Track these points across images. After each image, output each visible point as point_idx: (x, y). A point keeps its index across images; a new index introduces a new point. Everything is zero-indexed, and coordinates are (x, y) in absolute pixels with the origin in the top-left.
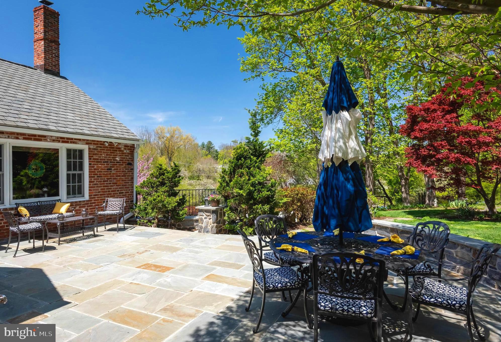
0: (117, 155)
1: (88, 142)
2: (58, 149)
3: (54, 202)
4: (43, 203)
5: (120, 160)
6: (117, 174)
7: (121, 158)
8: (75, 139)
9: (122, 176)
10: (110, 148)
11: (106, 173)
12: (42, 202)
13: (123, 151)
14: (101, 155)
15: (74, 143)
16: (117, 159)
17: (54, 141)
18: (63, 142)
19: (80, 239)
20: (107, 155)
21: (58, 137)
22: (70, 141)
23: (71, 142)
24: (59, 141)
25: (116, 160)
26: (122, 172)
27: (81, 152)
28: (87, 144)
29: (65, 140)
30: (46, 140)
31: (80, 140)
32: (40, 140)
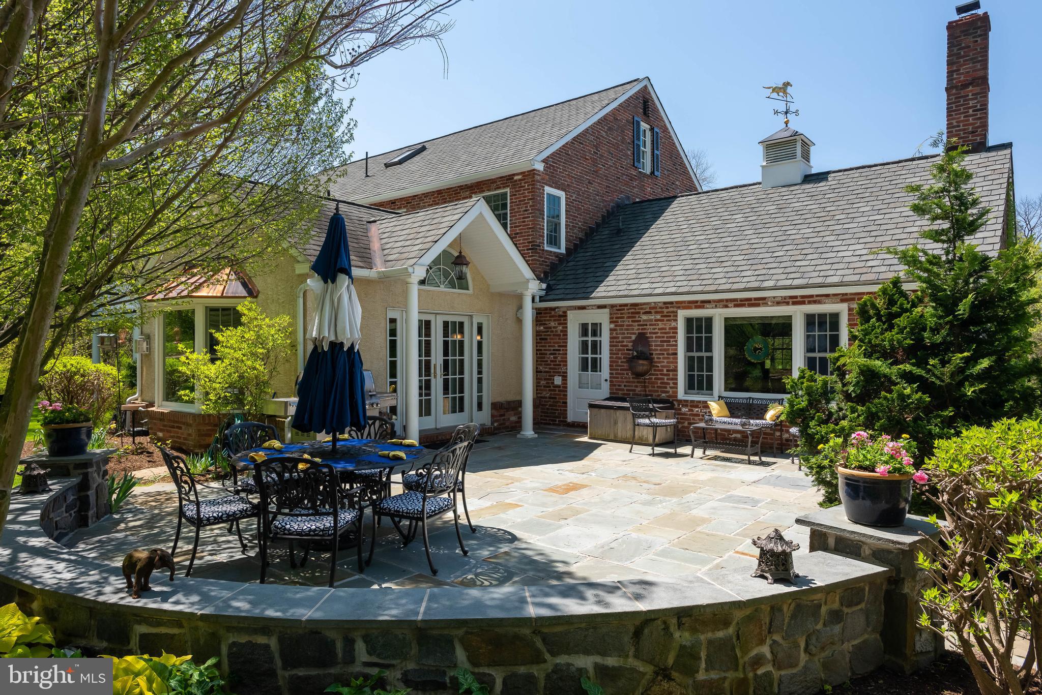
1: (844, 298)
2: (791, 316)
3: (764, 402)
4: (755, 402)
8: (817, 296)
12: (753, 399)
15: (815, 302)
17: (778, 303)
18: (794, 303)
19: (741, 461)
21: (785, 298)
22: (806, 300)
23: (810, 302)
24: (788, 303)
27: (835, 318)
28: (842, 301)
29: (799, 299)
30: (766, 304)
31: (827, 296)
32: (758, 305)
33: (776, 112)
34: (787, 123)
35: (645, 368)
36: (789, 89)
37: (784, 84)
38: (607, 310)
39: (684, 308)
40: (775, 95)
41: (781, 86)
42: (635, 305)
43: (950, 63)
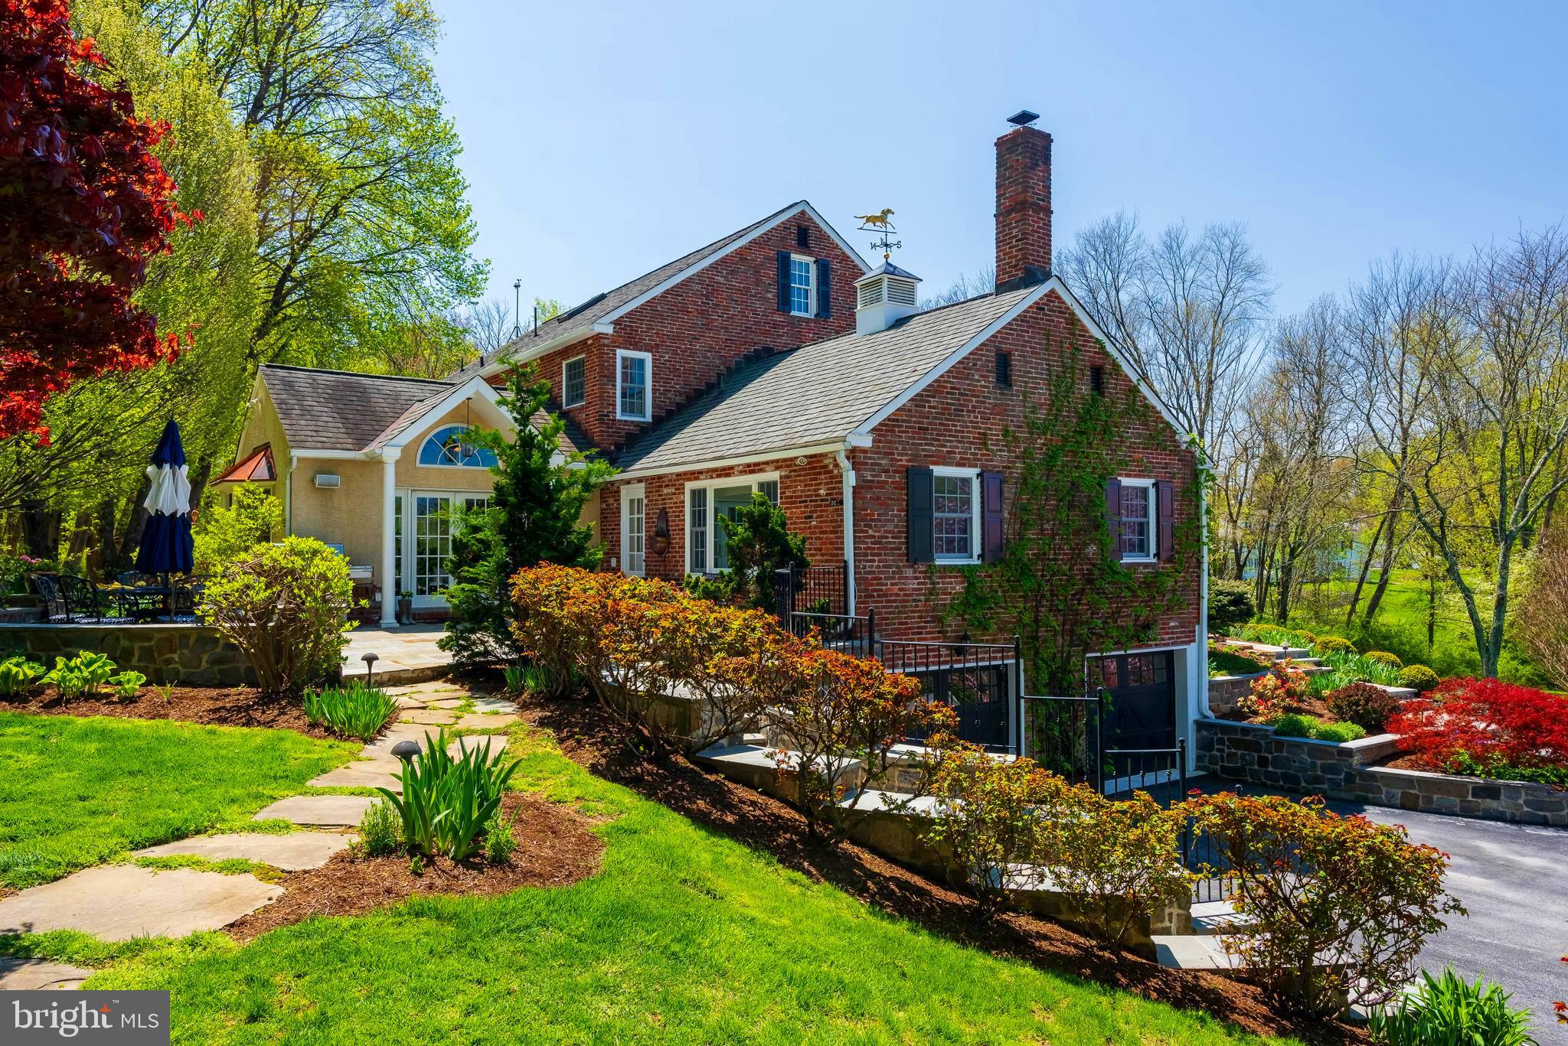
0: (820, 484)
1: (778, 465)
5: (827, 494)
6: (821, 527)
7: (828, 489)
9: (831, 532)
10: (810, 469)
11: (802, 526)
13: (832, 472)
14: (796, 486)
16: (822, 492)
18: (751, 472)
20: (805, 486)
21: (744, 466)
23: (759, 471)
24: (747, 472)
25: (819, 495)
26: (831, 521)
28: (779, 469)
29: (752, 468)
31: (765, 463)
33: (874, 246)
34: (887, 257)
35: (663, 545)
36: (890, 218)
37: (883, 212)
38: (643, 485)
39: (689, 480)
40: (870, 225)
41: (879, 214)
42: (660, 477)
43: (999, 186)
